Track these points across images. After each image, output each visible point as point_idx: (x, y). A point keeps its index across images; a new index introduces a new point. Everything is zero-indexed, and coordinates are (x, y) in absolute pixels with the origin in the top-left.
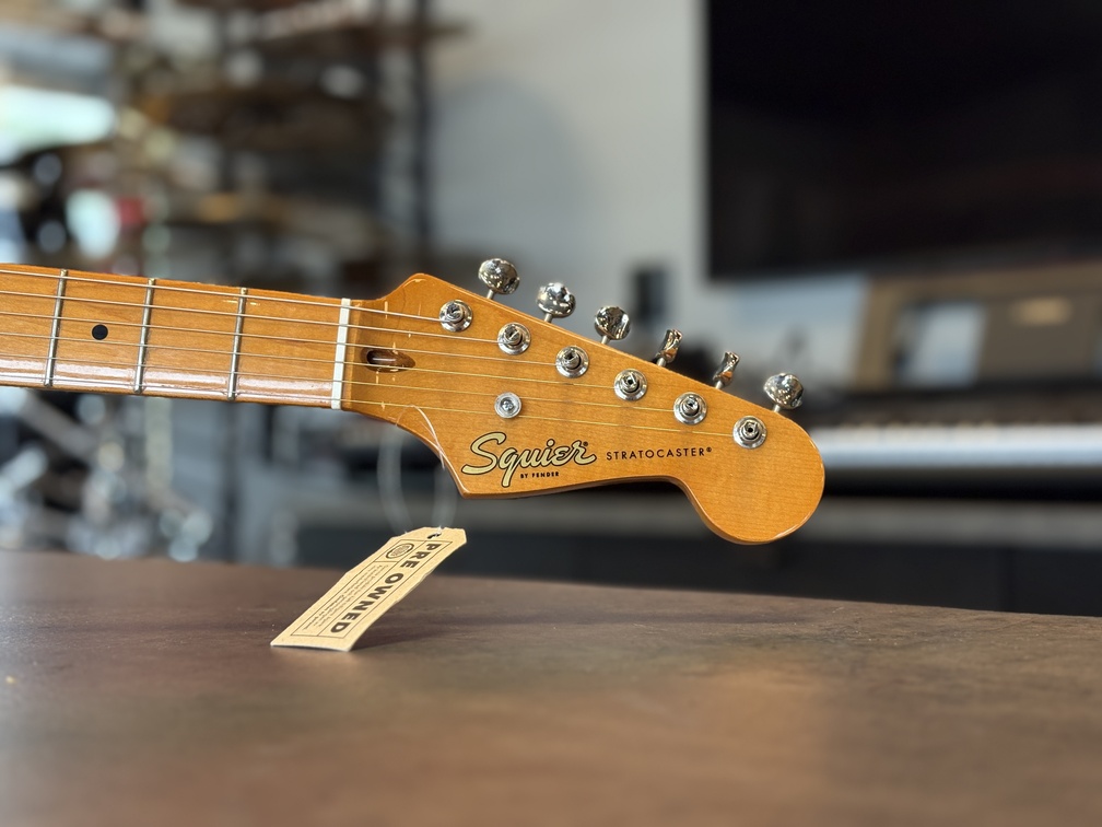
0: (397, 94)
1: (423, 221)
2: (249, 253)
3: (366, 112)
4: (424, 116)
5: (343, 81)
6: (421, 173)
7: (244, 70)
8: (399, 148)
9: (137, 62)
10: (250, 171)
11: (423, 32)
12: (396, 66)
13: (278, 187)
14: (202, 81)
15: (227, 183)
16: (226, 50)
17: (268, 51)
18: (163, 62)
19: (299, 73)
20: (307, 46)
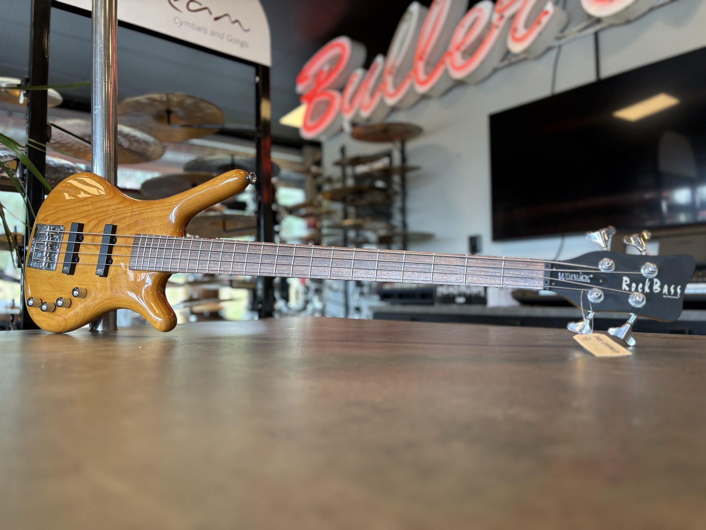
0: (397, 187)
1: (404, 225)
2: (352, 234)
3: (386, 192)
4: (404, 194)
5: (380, 184)
6: (403, 211)
7: (350, 182)
8: (398, 204)
9: (319, 180)
10: (351, 210)
11: (404, 170)
12: (396, 179)
13: (358, 216)
14: (338, 186)
15: (346, 216)
16: (344, 176)
17: (358, 178)
18: (330, 180)
19: (367, 183)
20: (369, 176)
